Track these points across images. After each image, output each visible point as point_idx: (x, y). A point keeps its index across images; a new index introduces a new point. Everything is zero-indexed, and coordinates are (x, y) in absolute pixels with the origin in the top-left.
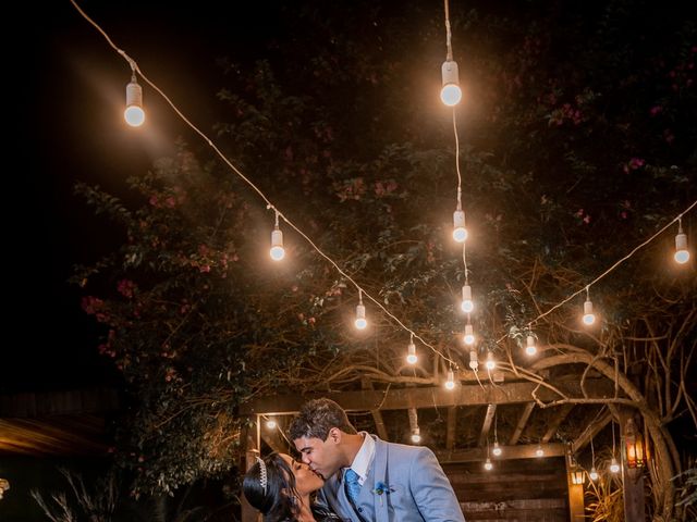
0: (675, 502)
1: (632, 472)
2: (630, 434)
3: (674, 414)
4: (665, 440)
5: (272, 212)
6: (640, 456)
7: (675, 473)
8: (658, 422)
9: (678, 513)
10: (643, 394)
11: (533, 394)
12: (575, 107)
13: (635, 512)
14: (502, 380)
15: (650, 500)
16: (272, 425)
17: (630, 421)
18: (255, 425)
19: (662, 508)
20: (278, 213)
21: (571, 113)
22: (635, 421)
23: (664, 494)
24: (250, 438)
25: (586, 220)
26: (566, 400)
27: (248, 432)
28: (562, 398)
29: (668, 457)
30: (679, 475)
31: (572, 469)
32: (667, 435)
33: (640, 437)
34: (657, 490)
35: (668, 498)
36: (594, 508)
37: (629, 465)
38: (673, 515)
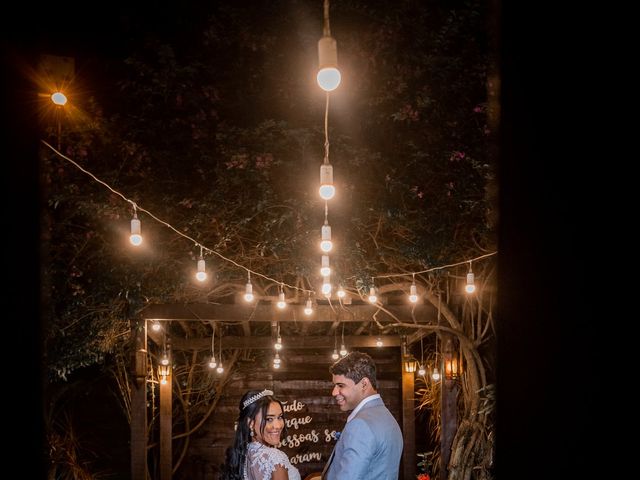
0: (478, 410)
1: (448, 382)
2: (448, 352)
3: (482, 340)
4: (475, 360)
5: (199, 248)
6: (455, 371)
7: (481, 387)
8: (470, 346)
9: (481, 418)
10: (460, 322)
11: (374, 317)
12: (414, 107)
13: (449, 415)
14: (350, 303)
15: (461, 407)
16: (157, 327)
17: (449, 341)
18: (143, 329)
19: (469, 413)
20: (202, 247)
21: (411, 113)
22: (453, 342)
23: (471, 403)
24: (139, 339)
25: (420, 195)
26: (400, 324)
27: (136, 333)
28: (397, 322)
29: (476, 373)
30: (483, 389)
31: (406, 358)
32: (477, 355)
33: (456, 355)
34: (467, 398)
35: (474, 406)
36: (423, 392)
37: (446, 377)
38: (477, 420)
